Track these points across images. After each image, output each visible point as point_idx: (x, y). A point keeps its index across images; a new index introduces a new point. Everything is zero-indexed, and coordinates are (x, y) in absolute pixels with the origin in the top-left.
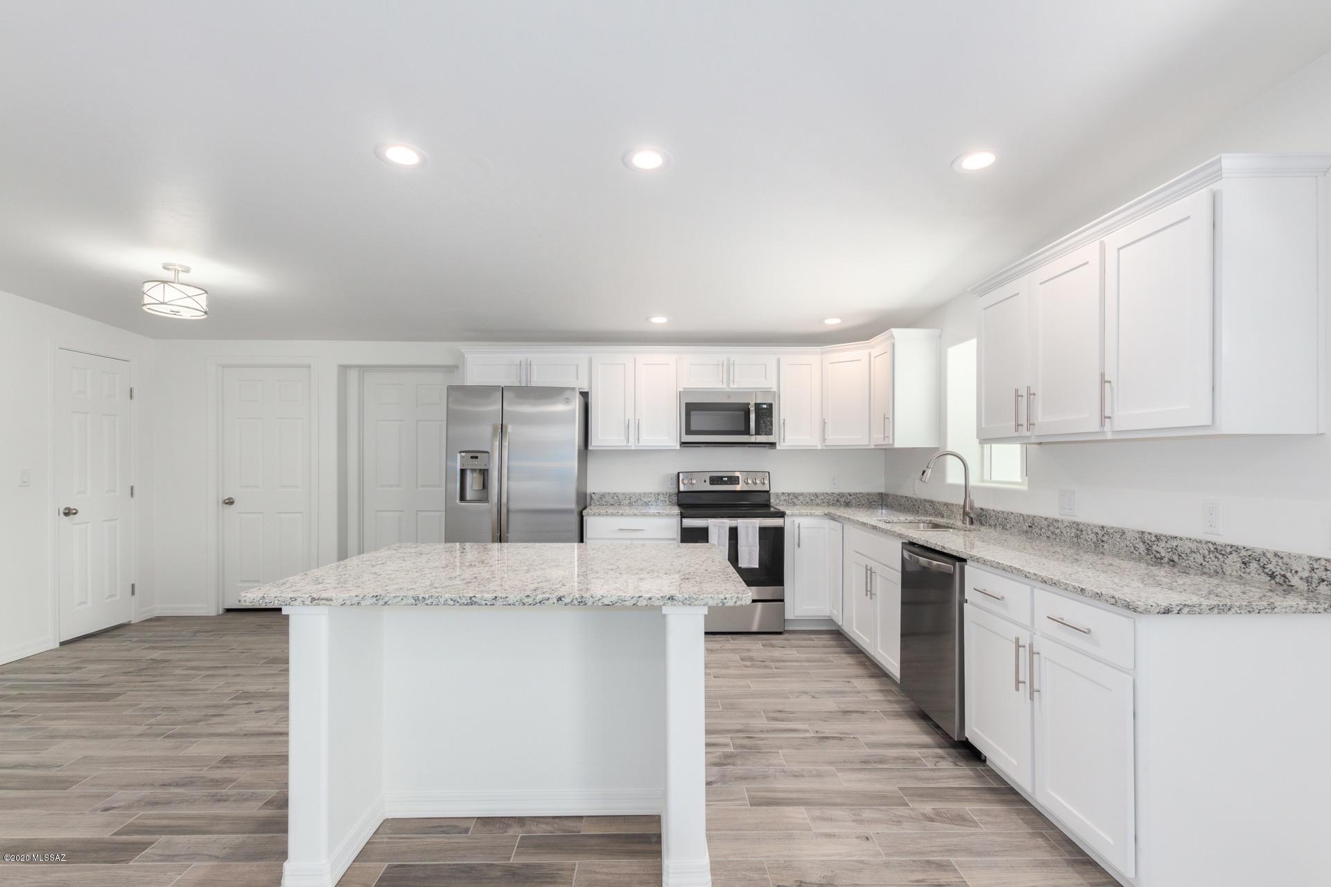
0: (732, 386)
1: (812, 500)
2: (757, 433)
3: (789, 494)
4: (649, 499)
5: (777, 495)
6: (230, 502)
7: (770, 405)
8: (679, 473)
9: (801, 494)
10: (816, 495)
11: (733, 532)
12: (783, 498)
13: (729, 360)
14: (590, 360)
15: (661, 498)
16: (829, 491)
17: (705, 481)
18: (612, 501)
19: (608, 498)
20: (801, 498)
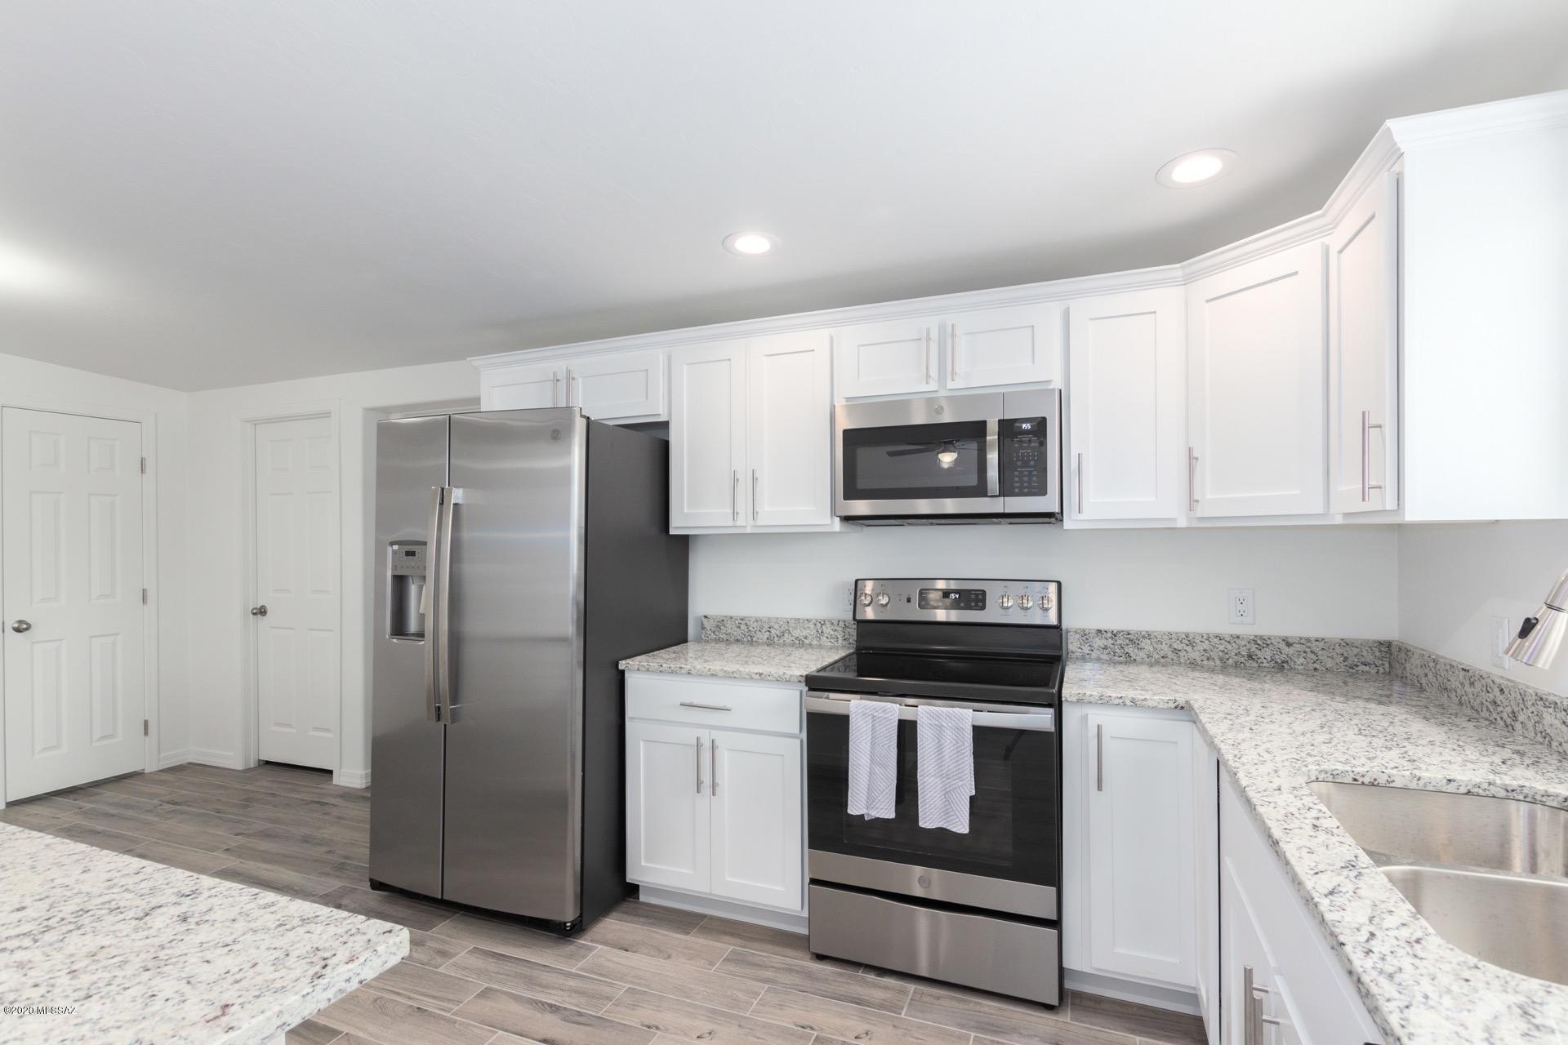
0: (950, 385)
1: (1176, 651)
2: (1005, 491)
3: (1114, 635)
4: (805, 633)
5: (1084, 634)
6: (262, 611)
7: (1041, 425)
8: (857, 581)
9: (1148, 636)
10: (1189, 640)
11: (907, 733)
12: (1099, 642)
13: (942, 328)
14: (669, 358)
15: (828, 630)
16: (1227, 629)
17: (909, 600)
18: (737, 633)
19: (730, 627)
20: (1146, 645)
